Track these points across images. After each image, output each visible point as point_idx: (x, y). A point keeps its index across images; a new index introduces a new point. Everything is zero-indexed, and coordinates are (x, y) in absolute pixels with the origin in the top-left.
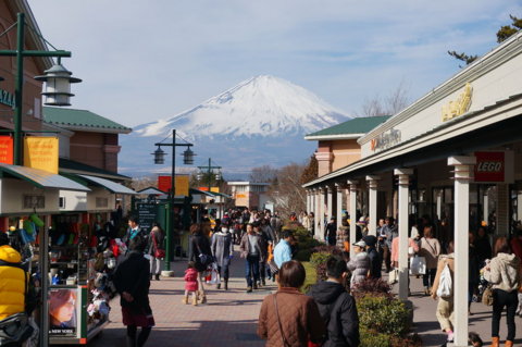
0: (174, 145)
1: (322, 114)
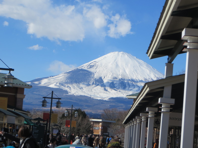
0: (52, 98)
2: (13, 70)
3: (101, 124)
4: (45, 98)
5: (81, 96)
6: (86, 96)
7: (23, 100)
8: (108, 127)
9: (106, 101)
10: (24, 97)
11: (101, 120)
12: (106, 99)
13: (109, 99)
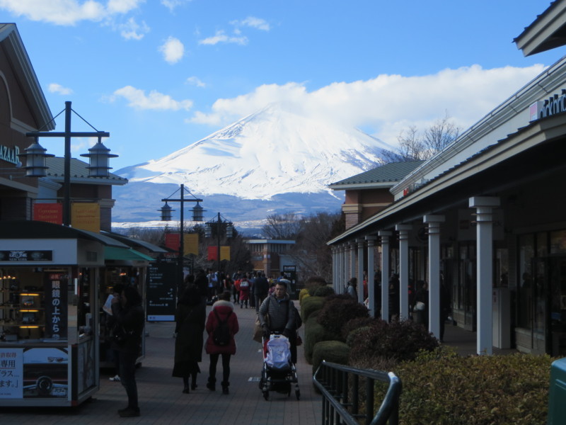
0: (182, 200)
1: (361, 150)
2: (107, 135)
3: (265, 249)
4: (166, 200)
5: (216, 195)
6: (225, 195)
7: (110, 211)
8: (280, 253)
9: (266, 202)
10: (114, 205)
11: (265, 241)
12: (268, 198)
13: (273, 197)
